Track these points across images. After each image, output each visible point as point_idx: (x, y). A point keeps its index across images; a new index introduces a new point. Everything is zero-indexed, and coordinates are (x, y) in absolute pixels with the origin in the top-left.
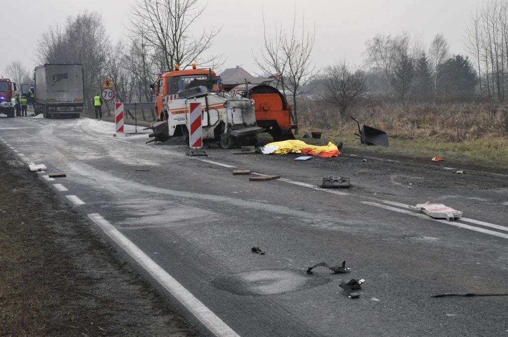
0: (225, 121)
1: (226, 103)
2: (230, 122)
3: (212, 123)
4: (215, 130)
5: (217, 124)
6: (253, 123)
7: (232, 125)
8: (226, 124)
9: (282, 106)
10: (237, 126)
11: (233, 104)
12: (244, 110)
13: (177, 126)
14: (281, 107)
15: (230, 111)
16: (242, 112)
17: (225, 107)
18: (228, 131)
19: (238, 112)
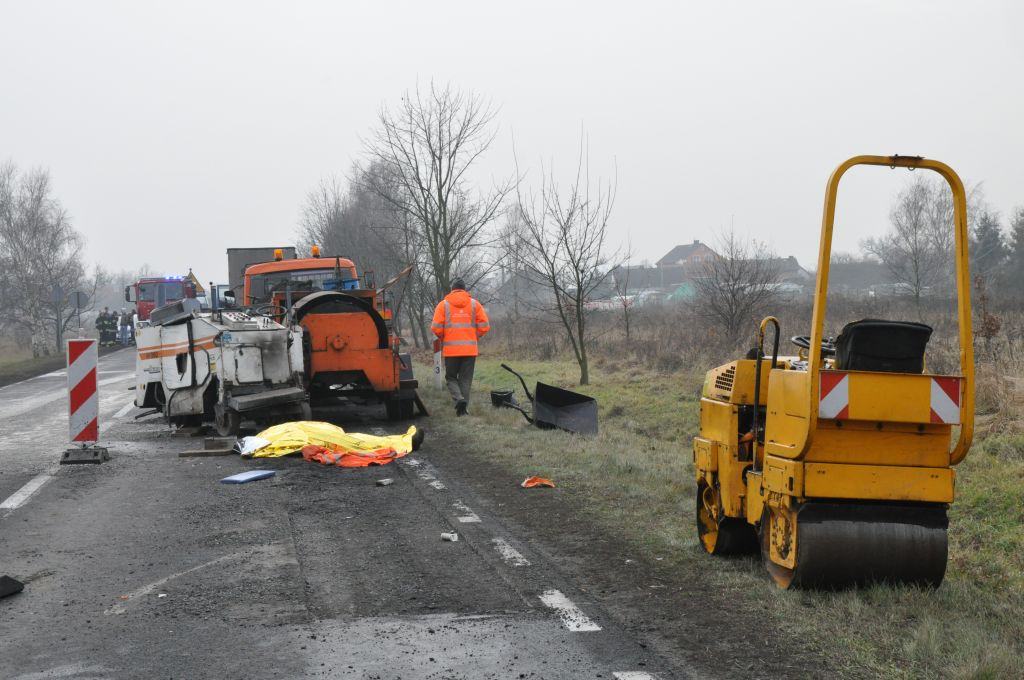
0: (220, 377)
1: (217, 337)
2: (231, 377)
3: (200, 381)
4: (205, 394)
5: (208, 382)
6: (284, 380)
7: (235, 383)
8: (221, 383)
9: (377, 339)
10: (248, 388)
11: (239, 337)
12: (266, 351)
13: (149, 384)
14: (375, 342)
15: (229, 355)
16: (263, 356)
17: (217, 346)
18: (225, 398)
19: (252, 356)
